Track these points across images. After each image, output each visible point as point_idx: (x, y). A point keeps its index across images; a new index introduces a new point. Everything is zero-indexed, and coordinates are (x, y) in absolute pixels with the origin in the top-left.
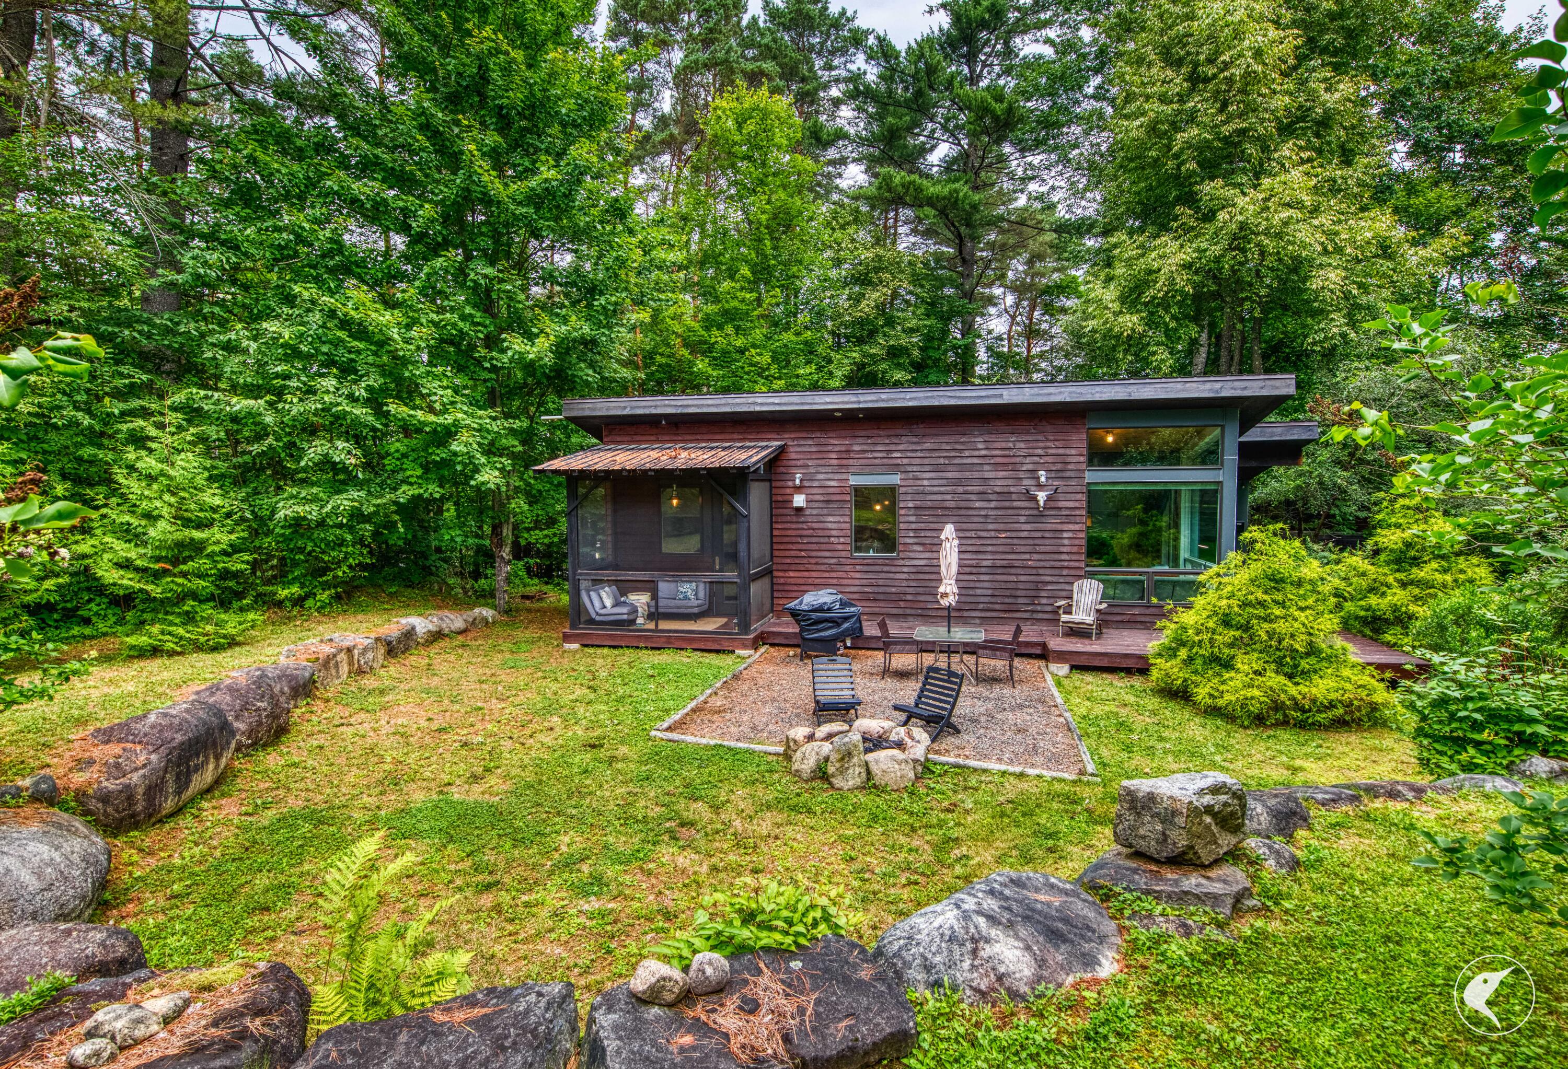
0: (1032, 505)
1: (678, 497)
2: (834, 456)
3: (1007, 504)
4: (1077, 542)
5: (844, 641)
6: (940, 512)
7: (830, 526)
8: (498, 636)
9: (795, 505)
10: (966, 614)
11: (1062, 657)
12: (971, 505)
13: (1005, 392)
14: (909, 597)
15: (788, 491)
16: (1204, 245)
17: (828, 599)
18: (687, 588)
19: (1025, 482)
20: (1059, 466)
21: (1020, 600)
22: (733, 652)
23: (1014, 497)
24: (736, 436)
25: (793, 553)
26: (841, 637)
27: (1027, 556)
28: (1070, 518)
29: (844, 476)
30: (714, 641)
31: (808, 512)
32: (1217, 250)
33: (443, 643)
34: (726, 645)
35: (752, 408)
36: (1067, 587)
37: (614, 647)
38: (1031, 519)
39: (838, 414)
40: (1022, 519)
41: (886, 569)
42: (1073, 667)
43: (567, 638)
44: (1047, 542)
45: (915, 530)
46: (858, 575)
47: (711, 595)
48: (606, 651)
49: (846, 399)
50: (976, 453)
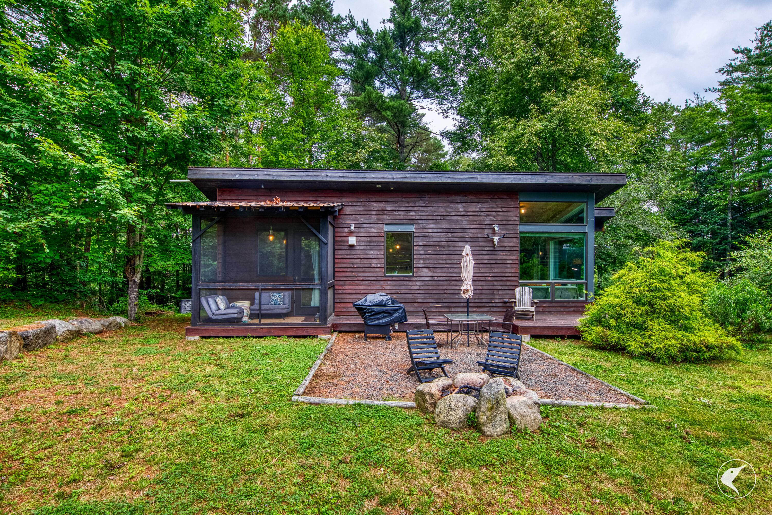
0: (490, 244)
1: (273, 235)
2: (374, 213)
3: (476, 244)
4: (514, 266)
6: (438, 248)
7: (371, 256)
8: (130, 335)
9: (350, 243)
10: (453, 310)
11: (526, 330)
12: (456, 244)
13: (478, 176)
14: (420, 300)
15: (345, 234)
16: (546, 123)
17: (385, 298)
18: (277, 297)
20: (504, 222)
21: (484, 301)
22: (317, 337)
23: (480, 240)
24: (311, 199)
25: (348, 274)
26: (391, 324)
27: (487, 274)
28: (510, 252)
29: (381, 226)
30: (302, 329)
31: (357, 248)
32: (553, 125)
33: (82, 340)
34: (311, 332)
35: (324, 179)
36: (511, 292)
37: (227, 337)
38: (489, 253)
39: (379, 186)
40: (485, 253)
41: (406, 283)
42: (532, 337)
43: (189, 332)
44: (498, 266)
45: (423, 259)
46: (389, 287)
47: (294, 302)
48: (221, 340)
49: (385, 175)
50: (459, 213)
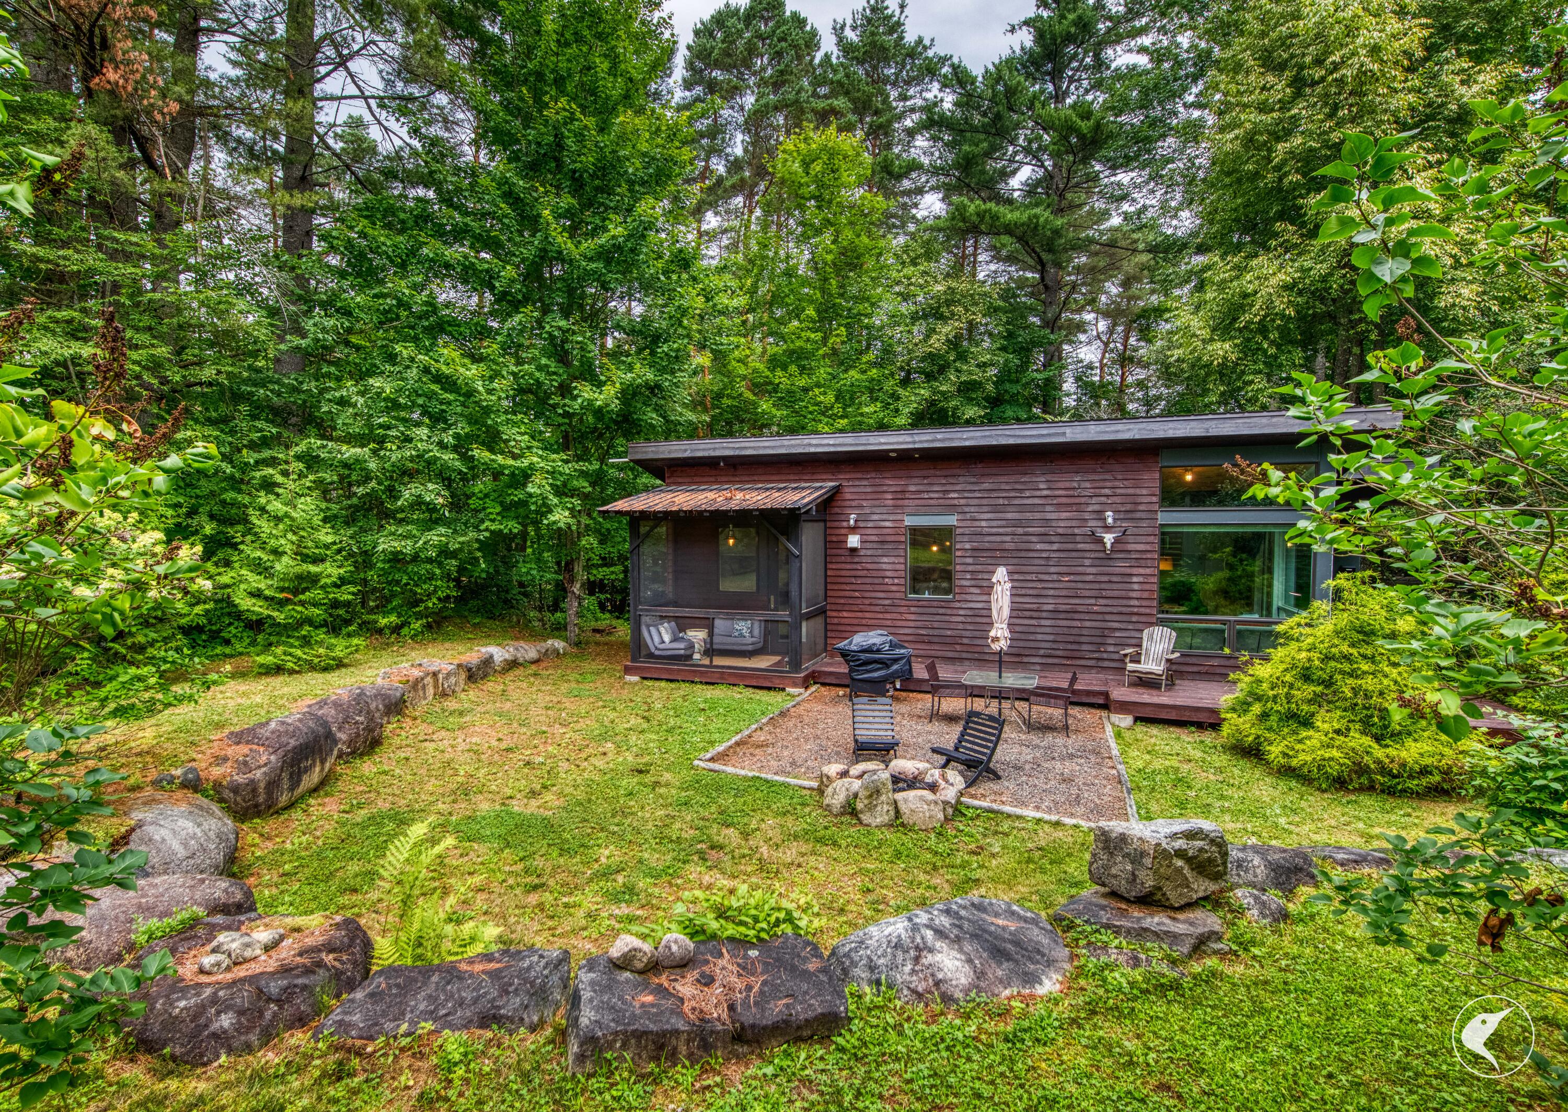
0: (1098, 547)
1: (734, 537)
2: (889, 496)
3: (1071, 546)
4: (1147, 587)
5: (893, 683)
6: (998, 554)
7: (884, 566)
8: (567, 667)
9: (850, 545)
10: (1026, 660)
11: (1124, 707)
12: (1032, 546)
13: (1069, 430)
14: (965, 641)
15: (843, 531)
16: (1308, 264)
17: (878, 641)
18: (742, 626)
19: (1091, 524)
20: (1128, 507)
21: (1085, 647)
22: (783, 690)
23: (1078, 539)
24: (792, 477)
25: (847, 594)
26: (890, 679)
27: (1093, 601)
28: (1140, 562)
29: (899, 517)
30: (765, 678)
31: (862, 553)
33: (518, 672)
34: (777, 683)
35: (807, 450)
36: (1137, 635)
37: (671, 681)
38: (1097, 562)
39: (893, 455)
40: (1087, 562)
41: (941, 611)
42: (1136, 719)
43: (628, 670)
44: (1115, 586)
45: (971, 572)
46: (913, 617)
47: (766, 634)
48: (663, 684)
49: (901, 439)
50: (1038, 493)
